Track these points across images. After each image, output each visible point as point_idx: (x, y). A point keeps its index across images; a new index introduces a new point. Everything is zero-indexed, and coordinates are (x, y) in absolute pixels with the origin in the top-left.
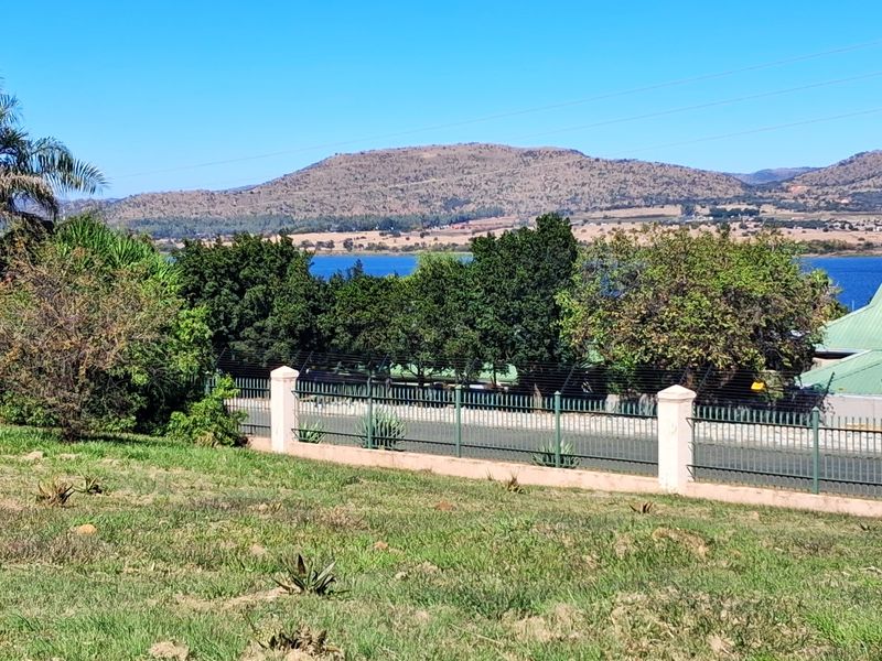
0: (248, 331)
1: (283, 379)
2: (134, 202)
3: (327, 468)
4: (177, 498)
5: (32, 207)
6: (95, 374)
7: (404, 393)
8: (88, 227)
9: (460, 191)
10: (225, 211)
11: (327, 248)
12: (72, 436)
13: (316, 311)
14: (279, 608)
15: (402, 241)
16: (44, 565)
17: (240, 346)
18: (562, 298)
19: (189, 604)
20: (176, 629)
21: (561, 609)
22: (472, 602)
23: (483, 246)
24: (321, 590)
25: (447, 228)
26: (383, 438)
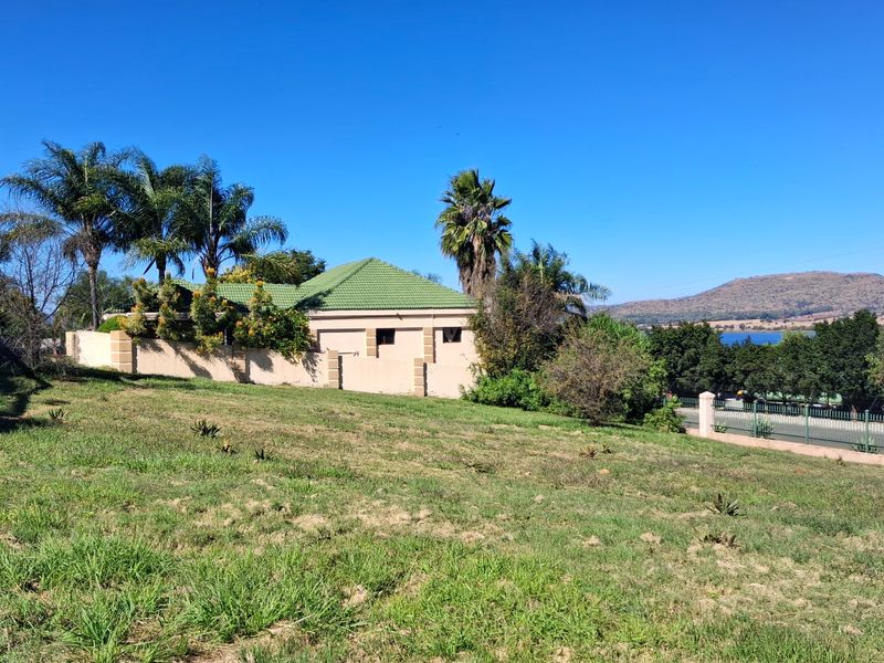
0: (686, 373)
1: (706, 398)
2: (626, 306)
3: (732, 447)
4: (650, 458)
5: (575, 310)
6: (609, 394)
7: (774, 408)
8: (603, 320)
9: (806, 297)
10: (674, 310)
11: (731, 329)
12: (596, 424)
13: (724, 362)
14: (709, 521)
15: (773, 325)
16: (584, 488)
17: (682, 380)
18: (869, 357)
19: (660, 515)
20: (652, 527)
21: (872, 533)
22: (817, 526)
23: (822, 328)
24: (731, 513)
25: (799, 317)
26: (763, 432)
